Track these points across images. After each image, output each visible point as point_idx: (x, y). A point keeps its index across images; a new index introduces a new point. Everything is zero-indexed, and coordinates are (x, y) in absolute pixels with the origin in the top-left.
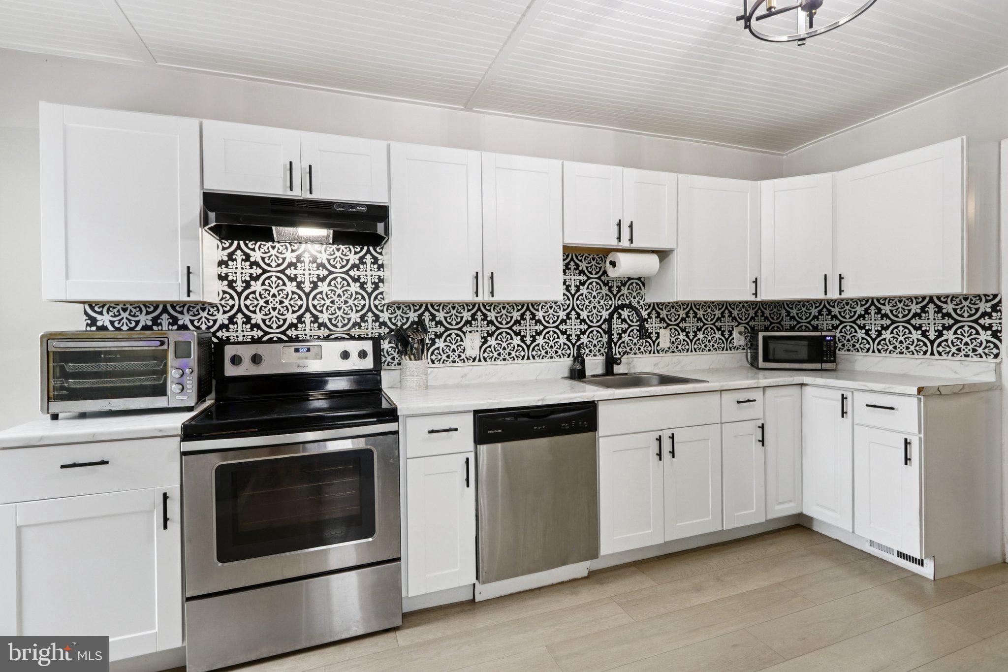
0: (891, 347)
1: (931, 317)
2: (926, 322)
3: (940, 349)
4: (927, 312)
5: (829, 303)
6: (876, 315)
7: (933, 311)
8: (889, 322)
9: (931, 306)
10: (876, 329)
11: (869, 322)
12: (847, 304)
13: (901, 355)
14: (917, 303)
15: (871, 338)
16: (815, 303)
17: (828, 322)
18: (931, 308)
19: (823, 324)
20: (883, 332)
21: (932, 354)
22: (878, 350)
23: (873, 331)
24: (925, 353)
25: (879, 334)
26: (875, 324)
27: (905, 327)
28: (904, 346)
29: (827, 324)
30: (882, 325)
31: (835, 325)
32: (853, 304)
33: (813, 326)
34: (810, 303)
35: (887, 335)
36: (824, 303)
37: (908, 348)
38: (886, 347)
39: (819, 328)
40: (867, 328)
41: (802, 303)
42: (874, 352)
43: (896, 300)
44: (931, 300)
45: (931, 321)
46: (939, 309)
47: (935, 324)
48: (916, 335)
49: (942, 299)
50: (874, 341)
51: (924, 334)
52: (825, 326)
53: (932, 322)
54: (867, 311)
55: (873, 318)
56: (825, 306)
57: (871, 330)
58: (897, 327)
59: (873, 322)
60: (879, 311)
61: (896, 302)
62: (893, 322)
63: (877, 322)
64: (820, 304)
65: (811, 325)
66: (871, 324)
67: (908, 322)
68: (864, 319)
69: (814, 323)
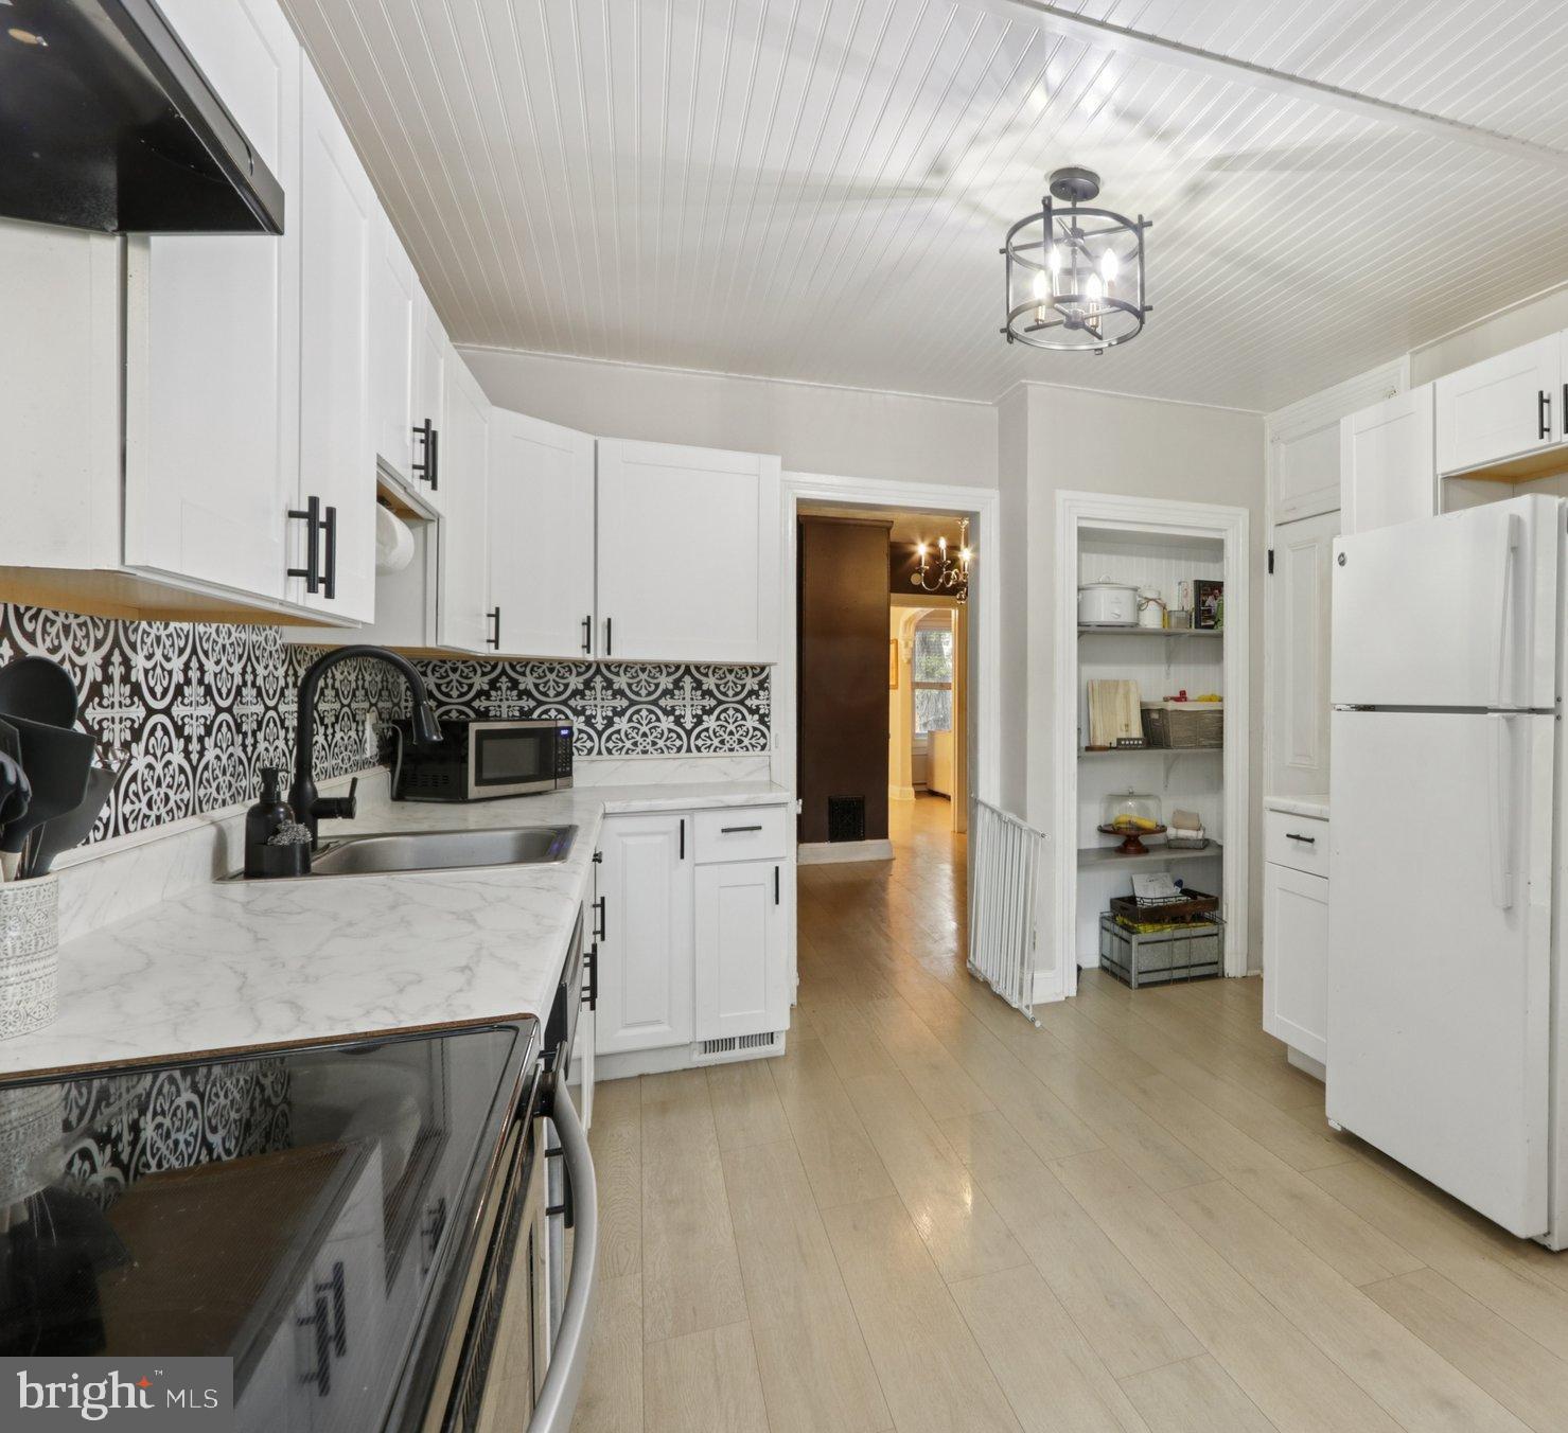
0: (628, 744)
1: (688, 695)
2: (681, 702)
3: (700, 742)
4: (682, 688)
5: (513, 667)
6: (604, 692)
7: (690, 688)
8: (625, 703)
9: (687, 679)
10: (604, 714)
11: (592, 702)
12: (551, 670)
13: (645, 756)
14: (669, 674)
15: (595, 729)
16: (481, 666)
17: (511, 703)
18: (688, 682)
19: (500, 707)
20: (616, 719)
21: (689, 750)
22: (607, 749)
23: (599, 718)
24: (679, 749)
25: (610, 722)
26: (603, 707)
27: (651, 712)
28: (648, 740)
29: (509, 707)
30: (614, 708)
31: (526, 709)
32: (562, 671)
33: (477, 711)
34: (469, 664)
35: (622, 724)
36: (504, 667)
37: (654, 743)
38: (621, 744)
39: (492, 713)
40: (588, 713)
41: (450, 664)
42: (600, 753)
43: (637, 667)
44: (688, 671)
45: (688, 702)
46: (698, 685)
47: (692, 706)
48: (667, 723)
49: (702, 670)
50: (600, 734)
51: (678, 721)
52: (504, 710)
53: (688, 704)
54: (588, 684)
55: (599, 696)
56: (504, 672)
57: (595, 717)
58: (638, 712)
59: (599, 702)
60: (609, 684)
61: (636, 672)
62: (632, 703)
63: (606, 703)
64: (494, 667)
65: (473, 709)
66: (596, 706)
67: (655, 703)
68: (583, 698)
69: (480, 704)
